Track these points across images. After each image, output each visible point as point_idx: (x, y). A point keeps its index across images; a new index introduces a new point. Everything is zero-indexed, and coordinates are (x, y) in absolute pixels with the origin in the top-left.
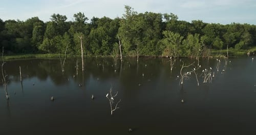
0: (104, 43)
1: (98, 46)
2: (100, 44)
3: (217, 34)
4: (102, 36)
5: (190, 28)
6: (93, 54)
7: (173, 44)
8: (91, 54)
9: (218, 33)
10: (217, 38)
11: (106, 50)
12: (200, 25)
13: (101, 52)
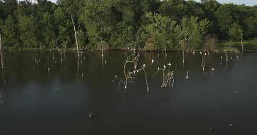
0: (63, 30)
1: (53, 34)
2: (57, 31)
3: (234, 19)
4: (60, 20)
5: (196, 10)
6: (47, 46)
7: (160, 31)
8: (44, 47)
9: (237, 16)
10: (235, 24)
11: (65, 40)
12: (212, 5)
13: (59, 44)
